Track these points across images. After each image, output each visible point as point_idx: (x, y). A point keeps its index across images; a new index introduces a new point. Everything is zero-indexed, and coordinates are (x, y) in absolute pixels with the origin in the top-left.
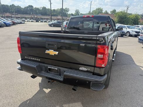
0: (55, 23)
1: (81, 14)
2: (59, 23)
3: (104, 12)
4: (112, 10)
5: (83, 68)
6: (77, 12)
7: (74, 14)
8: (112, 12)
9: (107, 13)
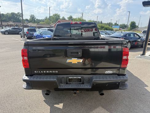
0: (9, 30)
1: (37, 19)
2: (15, 30)
3: (61, 18)
4: (68, 17)
5: (109, 71)
6: (33, 17)
7: (29, 19)
8: (69, 18)
9: (64, 19)
